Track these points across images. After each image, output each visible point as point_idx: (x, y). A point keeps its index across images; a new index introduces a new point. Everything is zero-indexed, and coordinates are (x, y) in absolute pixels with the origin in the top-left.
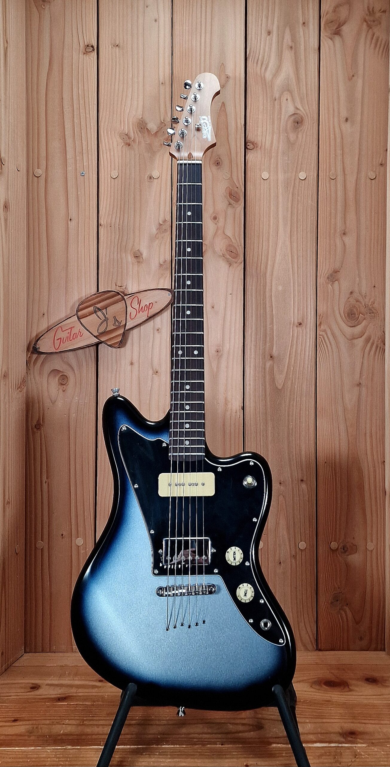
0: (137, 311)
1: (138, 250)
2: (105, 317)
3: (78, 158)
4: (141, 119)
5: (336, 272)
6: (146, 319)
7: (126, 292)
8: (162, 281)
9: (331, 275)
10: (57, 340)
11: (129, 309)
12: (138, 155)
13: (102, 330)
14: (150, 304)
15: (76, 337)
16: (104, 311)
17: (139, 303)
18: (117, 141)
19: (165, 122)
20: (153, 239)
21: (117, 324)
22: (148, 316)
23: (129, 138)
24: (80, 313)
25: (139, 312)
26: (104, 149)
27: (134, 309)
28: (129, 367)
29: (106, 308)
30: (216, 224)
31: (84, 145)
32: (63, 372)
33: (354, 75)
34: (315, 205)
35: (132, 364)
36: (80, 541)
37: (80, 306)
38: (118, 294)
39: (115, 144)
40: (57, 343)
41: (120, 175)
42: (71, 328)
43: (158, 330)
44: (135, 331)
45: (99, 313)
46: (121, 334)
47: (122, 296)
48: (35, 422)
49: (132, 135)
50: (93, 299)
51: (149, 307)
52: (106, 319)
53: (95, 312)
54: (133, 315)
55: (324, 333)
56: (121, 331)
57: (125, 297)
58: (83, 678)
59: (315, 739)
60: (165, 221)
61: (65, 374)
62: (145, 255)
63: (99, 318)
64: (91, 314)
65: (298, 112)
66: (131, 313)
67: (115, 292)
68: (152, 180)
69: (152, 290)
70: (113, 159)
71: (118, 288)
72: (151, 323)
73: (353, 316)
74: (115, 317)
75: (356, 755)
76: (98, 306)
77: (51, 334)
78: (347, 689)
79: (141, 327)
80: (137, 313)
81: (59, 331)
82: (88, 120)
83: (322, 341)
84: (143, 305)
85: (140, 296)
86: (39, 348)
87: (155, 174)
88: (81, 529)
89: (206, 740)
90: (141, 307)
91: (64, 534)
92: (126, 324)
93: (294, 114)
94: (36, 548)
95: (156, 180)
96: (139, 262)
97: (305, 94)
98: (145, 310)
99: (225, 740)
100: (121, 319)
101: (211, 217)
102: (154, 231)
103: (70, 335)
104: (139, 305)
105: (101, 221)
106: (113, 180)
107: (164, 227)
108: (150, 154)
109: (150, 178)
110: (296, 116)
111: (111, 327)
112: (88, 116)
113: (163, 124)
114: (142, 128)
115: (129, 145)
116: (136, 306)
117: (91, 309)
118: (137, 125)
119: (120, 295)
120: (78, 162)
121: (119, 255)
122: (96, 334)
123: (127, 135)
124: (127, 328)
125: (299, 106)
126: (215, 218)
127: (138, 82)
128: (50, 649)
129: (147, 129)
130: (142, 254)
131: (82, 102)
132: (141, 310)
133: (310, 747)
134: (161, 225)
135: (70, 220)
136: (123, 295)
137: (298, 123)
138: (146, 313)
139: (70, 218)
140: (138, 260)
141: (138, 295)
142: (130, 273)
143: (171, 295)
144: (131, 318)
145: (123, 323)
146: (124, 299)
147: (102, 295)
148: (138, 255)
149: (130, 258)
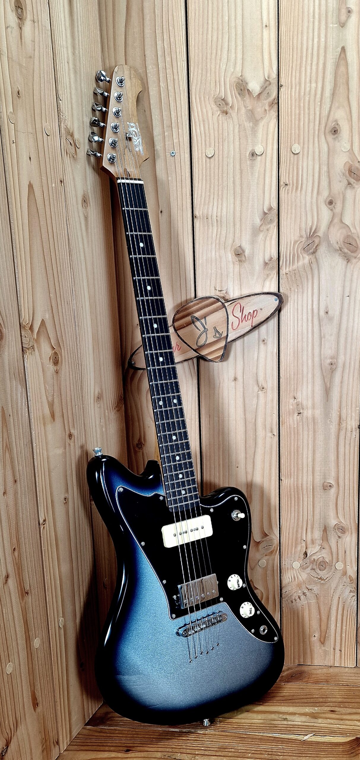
0: (239, 320)
1: (240, 247)
2: (205, 328)
3: (166, 134)
4: (240, 78)
6: (250, 329)
7: (227, 298)
8: (267, 283)
11: (231, 317)
12: (238, 126)
13: (201, 342)
14: (254, 312)
16: (203, 321)
17: (242, 310)
18: (212, 109)
19: (270, 80)
20: (256, 232)
21: (217, 335)
22: (251, 326)
23: (227, 104)
24: (176, 324)
25: (242, 321)
26: (197, 120)
27: (237, 317)
28: (233, 384)
29: (205, 317)
30: (332, 210)
31: (173, 116)
35: (235, 379)
37: (176, 316)
38: (218, 300)
39: (210, 115)
41: (216, 156)
43: (264, 341)
44: (239, 343)
45: (198, 324)
46: (222, 347)
47: (222, 303)
48: (136, 442)
49: (230, 100)
50: (190, 307)
51: (253, 314)
52: (205, 331)
53: (193, 322)
54: (235, 325)
56: (222, 344)
57: (226, 304)
60: (270, 209)
62: (247, 253)
63: (198, 328)
64: (188, 324)
66: (232, 323)
67: (214, 298)
68: (254, 158)
69: (256, 294)
70: (207, 132)
71: (218, 293)
72: (256, 333)
74: (215, 328)
76: (196, 315)
79: (245, 338)
80: (239, 322)
82: (176, 82)
84: (246, 312)
85: (243, 302)
86: (135, 363)
87: (259, 150)
90: (244, 316)
92: (227, 335)
95: (260, 157)
96: (240, 261)
98: (249, 319)
100: (222, 329)
101: (325, 202)
102: (258, 221)
104: (242, 313)
105: (196, 213)
106: (208, 160)
107: (269, 217)
108: (251, 124)
109: (253, 155)
111: (211, 340)
112: (176, 77)
113: (268, 83)
114: (241, 90)
115: (226, 114)
116: (238, 314)
117: (188, 319)
118: (236, 85)
119: (221, 301)
120: (167, 139)
121: (217, 253)
122: (195, 347)
123: (223, 100)
124: (229, 340)
126: (331, 203)
127: (236, 27)
129: (248, 90)
130: (244, 251)
131: (168, 59)
132: (244, 318)
134: (265, 214)
135: (161, 212)
136: (224, 302)
138: (249, 322)
139: (160, 210)
140: (240, 259)
141: (240, 301)
142: (231, 274)
143: (278, 300)
144: (232, 328)
145: (224, 334)
146: (225, 307)
147: (201, 302)
148: (240, 252)
149: (230, 256)
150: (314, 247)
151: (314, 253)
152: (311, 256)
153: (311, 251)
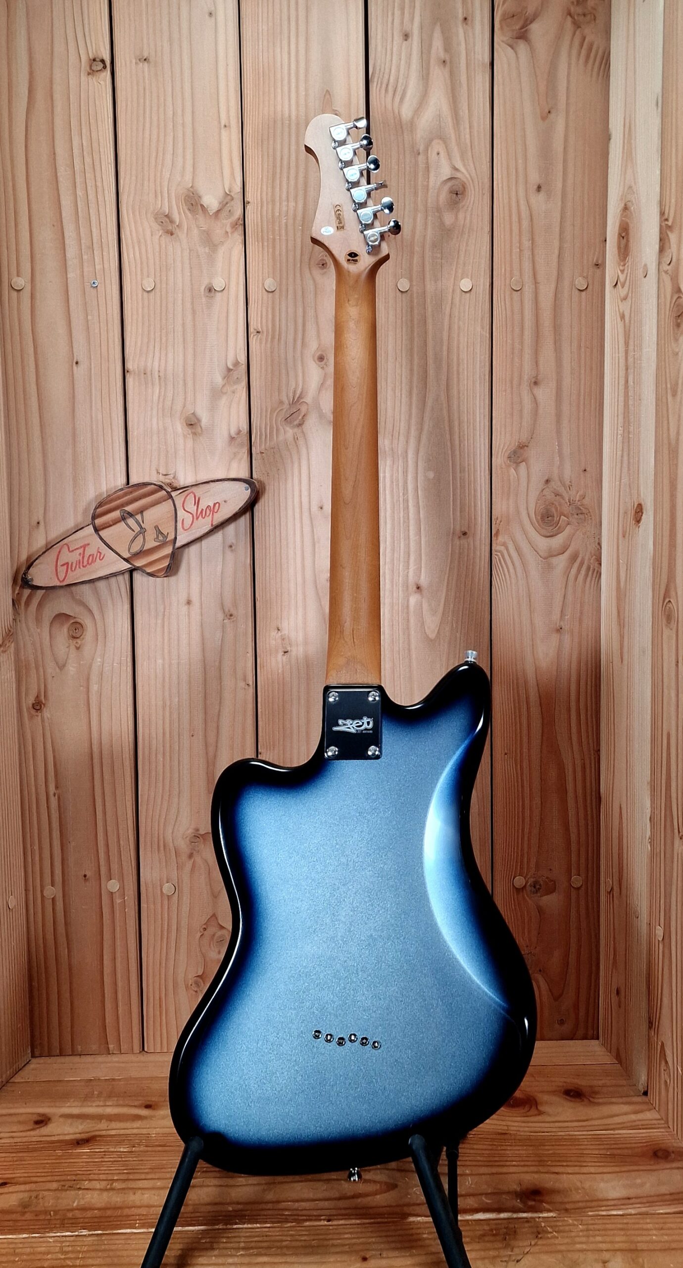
0: (193, 516)
1: (194, 414)
2: (141, 527)
3: (85, 257)
4: (191, 189)
5: (522, 447)
6: (209, 529)
7: (175, 485)
8: (235, 465)
9: (515, 452)
10: (63, 565)
11: (181, 513)
12: (188, 251)
13: (136, 548)
14: (215, 505)
15: (94, 561)
16: (139, 517)
17: (197, 503)
18: (151, 227)
19: (232, 194)
20: (216, 394)
21: (161, 538)
22: (212, 525)
23: (172, 222)
24: (98, 522)
25: (197, 518)
26: (130, 241)
27: (189, 512)
28: (184, 609)
29: (142, 512)
30: (323, 368)
31: (94, 235)
32: (75, 618)
33: (552, 111)
34: (488, 335)
35: (189, 602)
36: (113, 885)
37: (98, 510)
38: (161, 488)
39: (148, 233)
40: (62, 571)
41: (158, 286)
42: (84, 547)
43: (231, 546)
44: (194, 549)
45: (131, 521)
46: (168, 554)
47: (167, 492)
48: (31, 700)
49: (176, 217)
50: (119, 498)
51: (213, 509)
52: (143, 531)
53: (123, 519)
54: (187, 525)
55: (502, 548)
56: (168, 550)
57: (174, 494)
58: (121, 1102)
59: (476, 1206)
60: (237, 364)
61: (79, 621)
62: (204, 421)
63: (131, 528)
64: (115, 522)
65: (458, 175)
66: (183, 520)
67: (155, 484)
68: (212, 294)
69: (218, 481)
70: (144, 257)
71: (162, 478)
72: (218, 536)
73: (549, 518)
74: (156, 527)
75: (539, 1233)
76: (129, 508)
77: (51, 555)
78: (533, 1111)
79: (203, 542)
80: (193, 519)
81: (65, 549)
82: (100, 190)
83: (500, 560)
84: (203, 505)
85: (198, 491)
86: (32, 579)
87: (218, 284)
88: (115, 867)
89: (304, 1212)
90: (200, 510)
91: (88, 874)
92: (176, 538)
93: (451, 179)
94: (43, 896)
95: (220, 294)
96: (194, 434)
97: (469, 144)
98: (208, 514)
99: (334, 1212)
100: (167, 529)
101: (313, 357)
102: (219, 380)
103: (83, 557)
104: (198, 507)
105: (129, 365)
106: (145, 294)
107: (235, 375)
108: (207, 250)
109: (210, 290)
110: (453, 182)
111: (151, 544)
112: (99, 184)
113: (229, 197)
114: (192, 204)
115: (172, 234)
116: (192, 508)
117: (116, 514)
118: (185, 199)
119: (165, 490)
120: (85, 264)
121: (161, 423)
122: (126, 555)
123: (167, 216)
124: (178, 544)
125: (459, 165)
126: (321, 358)
127: (183, 125)
128: (73, 1051)
129: (202, 206)
130: (199, 421)
131: (88, 160)
132: (201, 514)
133: (467, 1221)
134: (229, 370)
135: (77, 363)
136: (169, 490)
137: (457, 194)
138: (208, 520)
139: (75, 361)
140: (193, 431)
141: (194, 489)
142: (181, 453)
143: (250, 490)
144: (183, 528)
145: (171, 537)
146: (171, 497)
147: (135, 491)
148: (194, 421)
149: (179, 427)
150: (300, 418)
151: (300, 425)
152: (296, 430)
153: (296, 422)
